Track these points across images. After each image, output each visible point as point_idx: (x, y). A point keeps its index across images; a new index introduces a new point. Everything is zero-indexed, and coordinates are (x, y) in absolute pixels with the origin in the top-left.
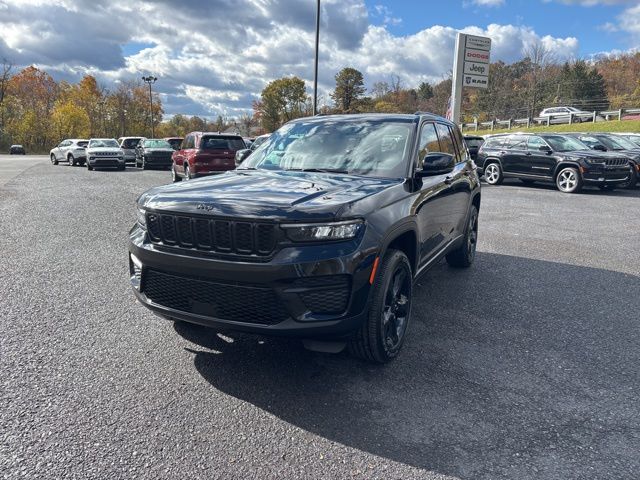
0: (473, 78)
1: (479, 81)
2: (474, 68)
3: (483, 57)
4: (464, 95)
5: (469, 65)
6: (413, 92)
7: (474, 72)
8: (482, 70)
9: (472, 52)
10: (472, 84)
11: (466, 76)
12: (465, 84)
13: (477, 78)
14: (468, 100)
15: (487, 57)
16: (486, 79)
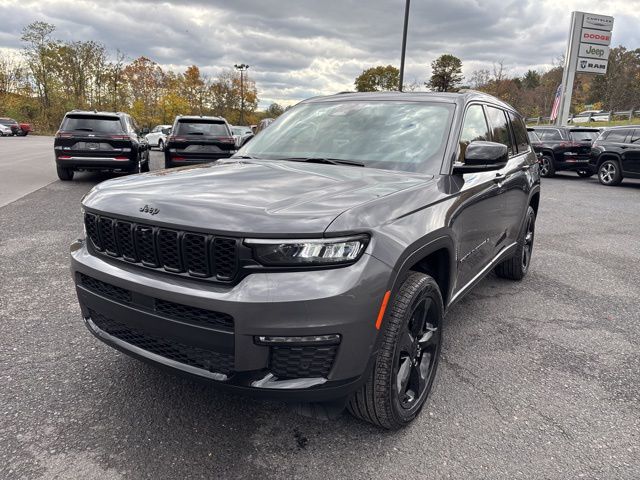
0: (589, 61)
1: (596, 66)
2: (592, 51)
3: (603, 38)
4: (577, 83)
5: (585, 48)
6: (516, 81)
7: (590, 55)
8: (600, 52)
9: (590, 32)
10: (587, 69)
11: (580, 59)
12: (579, 69)
13: (594, 62)
14: (581, 88)
15: (608, 38)
16: (605, 63)
